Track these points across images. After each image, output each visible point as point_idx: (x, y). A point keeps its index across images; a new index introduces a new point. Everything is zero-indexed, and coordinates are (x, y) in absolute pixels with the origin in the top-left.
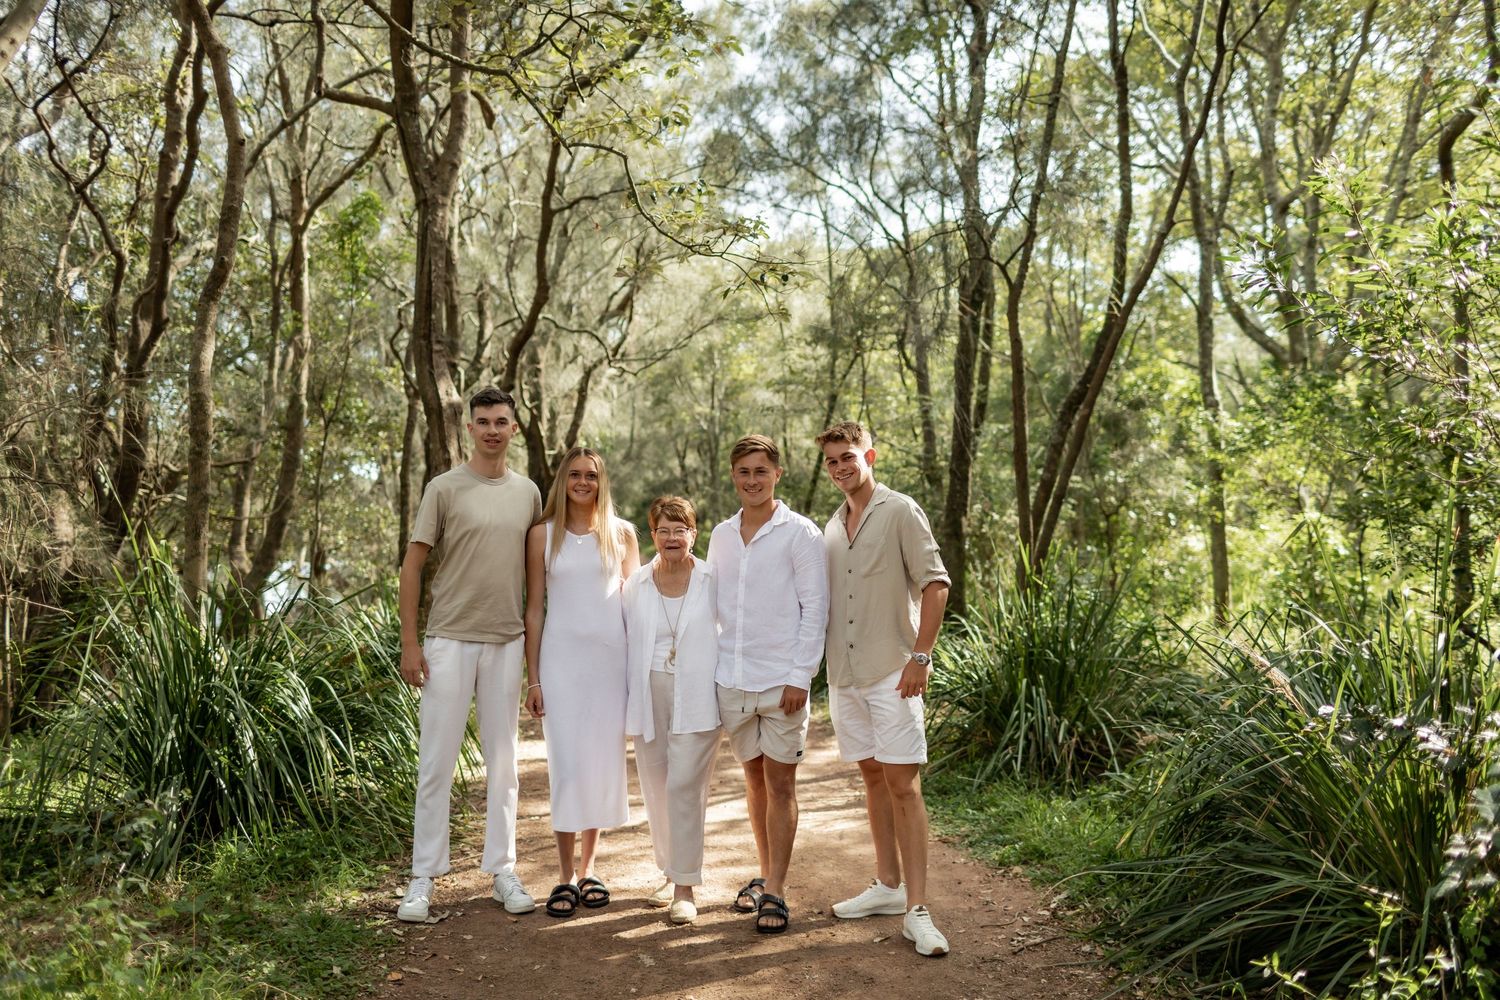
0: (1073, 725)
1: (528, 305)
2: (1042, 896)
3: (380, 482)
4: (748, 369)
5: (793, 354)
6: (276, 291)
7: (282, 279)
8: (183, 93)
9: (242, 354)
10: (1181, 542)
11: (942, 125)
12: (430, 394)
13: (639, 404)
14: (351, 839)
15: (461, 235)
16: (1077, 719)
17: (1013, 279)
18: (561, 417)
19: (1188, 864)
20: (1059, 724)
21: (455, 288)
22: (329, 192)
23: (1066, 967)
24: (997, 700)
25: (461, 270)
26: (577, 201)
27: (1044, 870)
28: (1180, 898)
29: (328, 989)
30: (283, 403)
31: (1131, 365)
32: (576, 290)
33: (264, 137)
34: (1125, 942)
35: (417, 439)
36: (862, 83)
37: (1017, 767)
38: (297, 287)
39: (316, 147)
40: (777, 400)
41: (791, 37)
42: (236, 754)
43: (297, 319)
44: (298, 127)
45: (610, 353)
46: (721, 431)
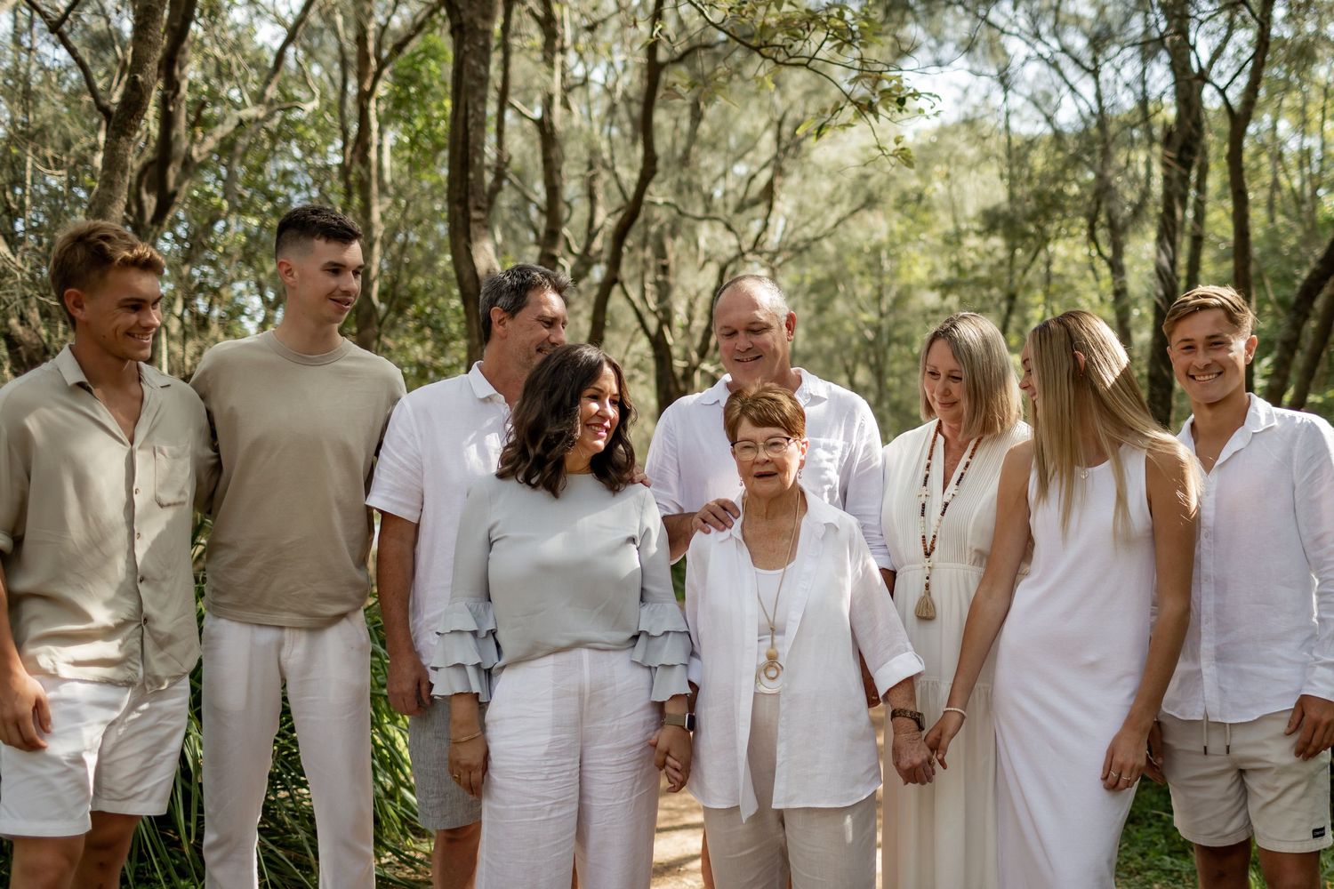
46: (890, 342)
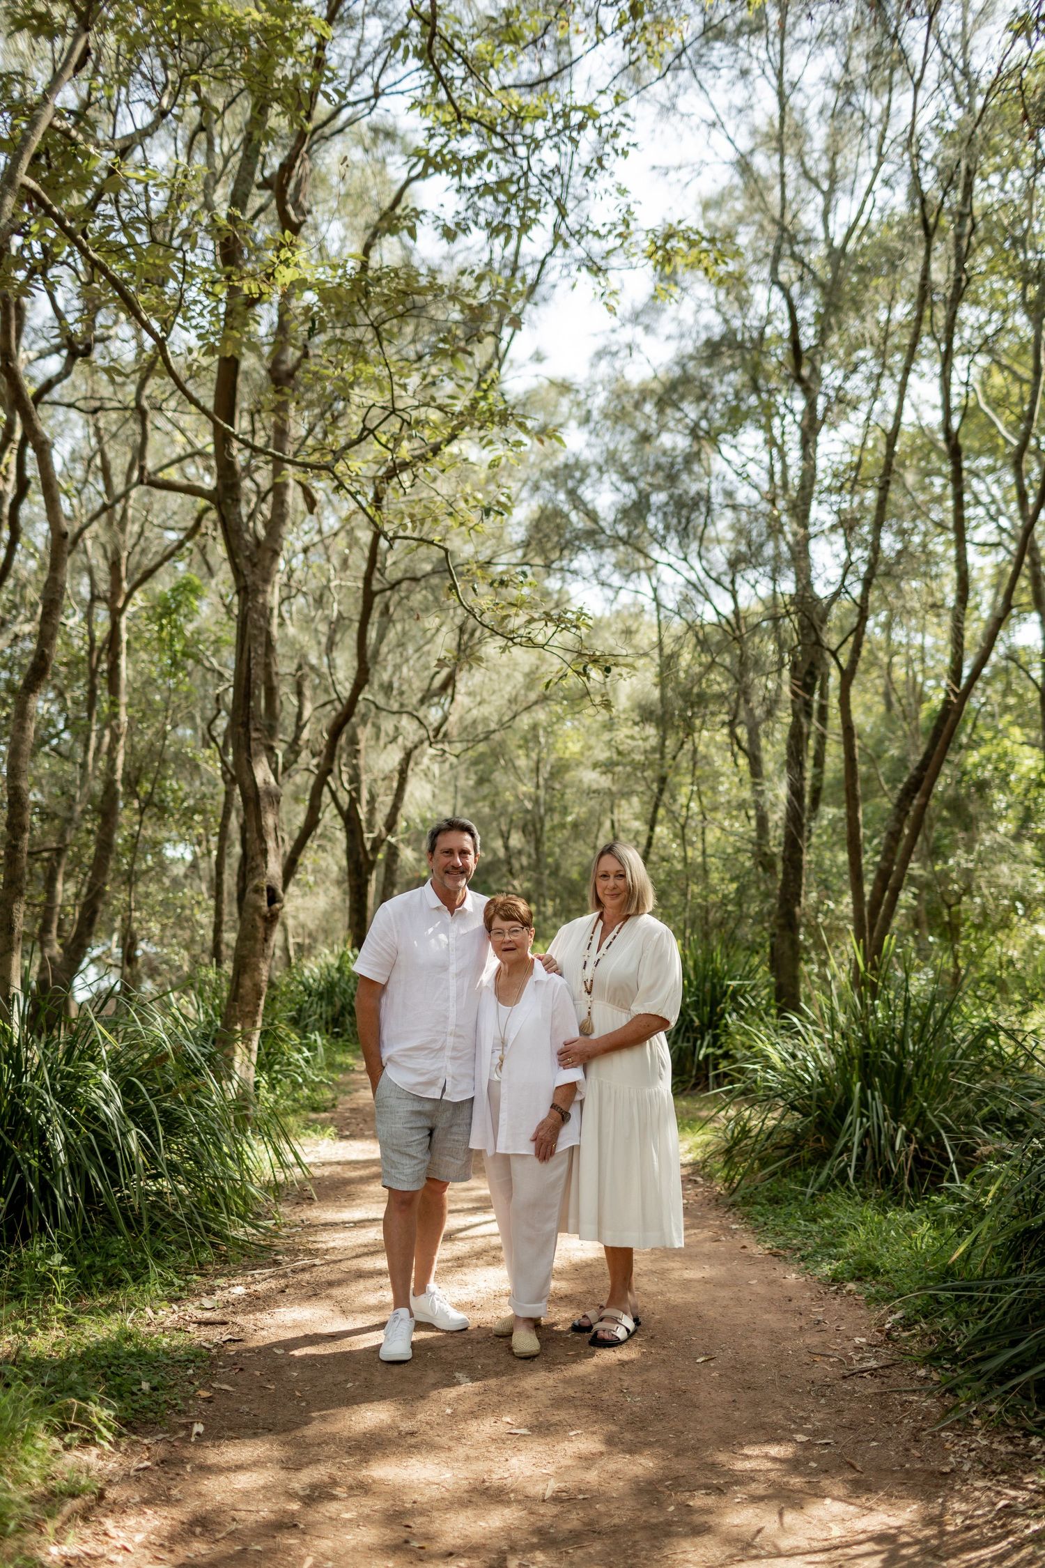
0: (911, 1131)
1: (348, 686)
2: (876, 1315)
3: (194, 866)
4: (574, 747)
5: (622, 733)
6: (93, 672)
7: (99, 661)
9: (58, 735)
10: (1030, 931)
11: (773, 502)
12: (248, 782)
13: (461, 783)
14: (161, 1247)
15: (280, 616)
16: (916, 1124)
17: (844, 666)
18: (380, 799)
19: (1027, 1285)
20: (896, 1130)
21: (274, 669)
22: (149, 574)
23: (900, 1392)
24: (831, 1104)
25: (280, 649)
26: (399, 582)
27: (879, 1287)
28: (1019, 1321)
29: (136, 1406)
30: (98, 787)
31: (974, 745)
32: (397, 667)
33: (84, 520)
34: (962, 1367)
35: (234, 823)
36: (692, 458)
37: (851, 1173)
38: (114, 670)
39: (136, 528)
40: (604, 782)
41: (618, 416)
42: (47, 1156)
43: (114, 704)
44: (119, 509)
45: (431, 734)
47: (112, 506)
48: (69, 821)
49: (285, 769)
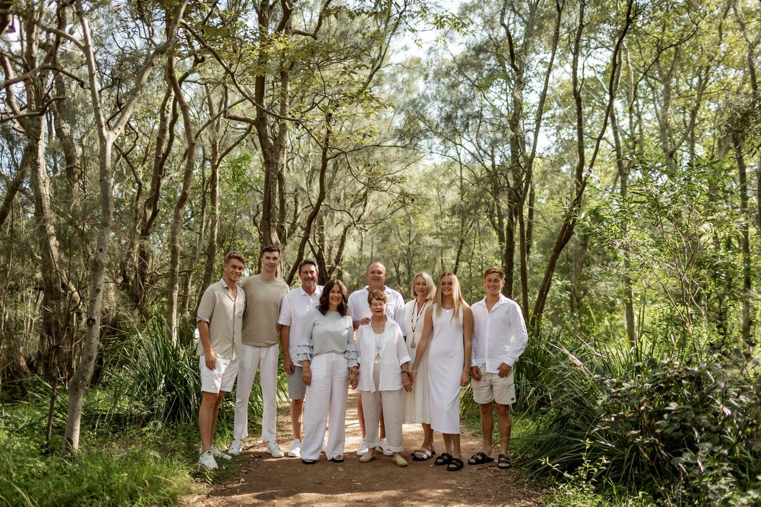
1: (316, 199)
4: (427, 225)
6: (205, 193)
7: (207, 187)
8: (168, 112)
9: (188, 219)
13: (375, 241)
15: (287, 167)
16: (539, 387)
18: (333, 249)
21: (284, 192)
22: (229, 150)
26: (338, 154)
29: (221, 473)
30: (206, 243)
33: (201, 126)
38: (213, 192)
39: (223, 130)
42: (187, 390)
43: (213, 206)
44: (216, 122)
45: (355, 221)
46: (414, 255)
47: (213, 121)
48: (194, 259)
49: (289, 236)
